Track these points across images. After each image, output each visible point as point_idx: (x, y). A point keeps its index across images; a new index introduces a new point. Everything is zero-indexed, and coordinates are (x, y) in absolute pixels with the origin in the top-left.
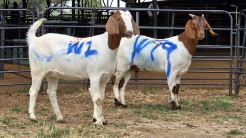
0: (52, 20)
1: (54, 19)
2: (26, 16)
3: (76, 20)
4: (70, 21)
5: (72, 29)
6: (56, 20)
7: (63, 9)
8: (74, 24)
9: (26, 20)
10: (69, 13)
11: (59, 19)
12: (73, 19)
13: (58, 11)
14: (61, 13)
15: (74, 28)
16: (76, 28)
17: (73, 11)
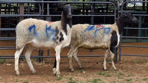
0: (128, 10)
1: (129, 10)
2: (109, 7)
3: (145, 11)
4: (141, 11)
5: (143, 17)
6: (131, 10)
7: (136, 2)
8: (144, 14)
9: (109, 10)
10: (140, 5)
11: (133, 10)
12: (144, 10)
13: (132, 4)
14: (135, 5)
15: (144, 16)
16: (145, 16)
17: (144, 4)
